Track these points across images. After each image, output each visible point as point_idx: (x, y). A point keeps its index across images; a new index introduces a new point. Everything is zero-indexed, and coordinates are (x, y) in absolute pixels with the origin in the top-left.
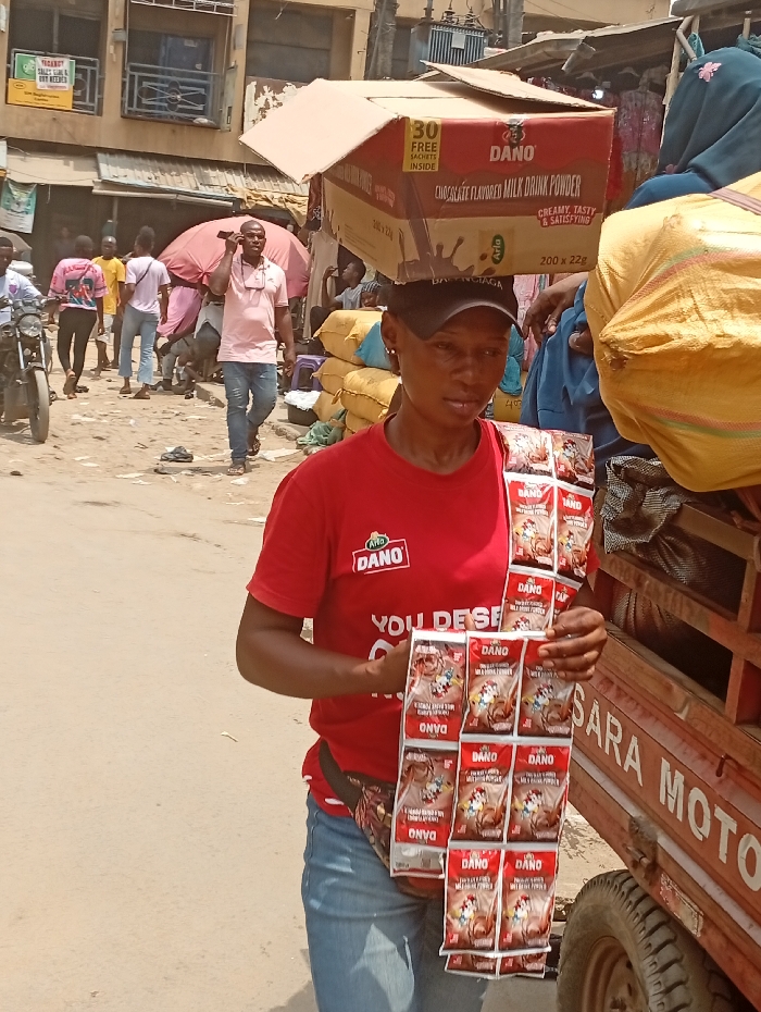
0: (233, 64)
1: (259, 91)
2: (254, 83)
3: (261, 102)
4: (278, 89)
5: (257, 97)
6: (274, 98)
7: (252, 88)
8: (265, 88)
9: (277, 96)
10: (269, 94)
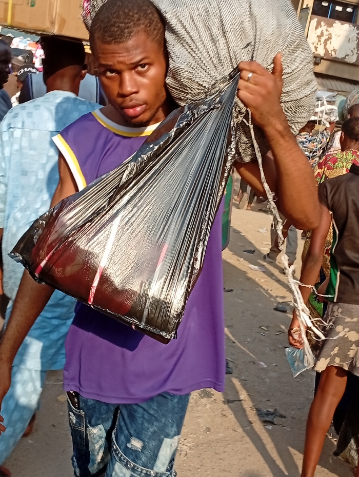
0: (304, 6)
1: (318, 25)
2: (316, 20)
3: (319, 31)
4: (330, 25)
5: (317, 28)
6: (327, 30)
7: (314, 22)
8: (322, 23)
9: (329, 29)
10: (323, 27)
